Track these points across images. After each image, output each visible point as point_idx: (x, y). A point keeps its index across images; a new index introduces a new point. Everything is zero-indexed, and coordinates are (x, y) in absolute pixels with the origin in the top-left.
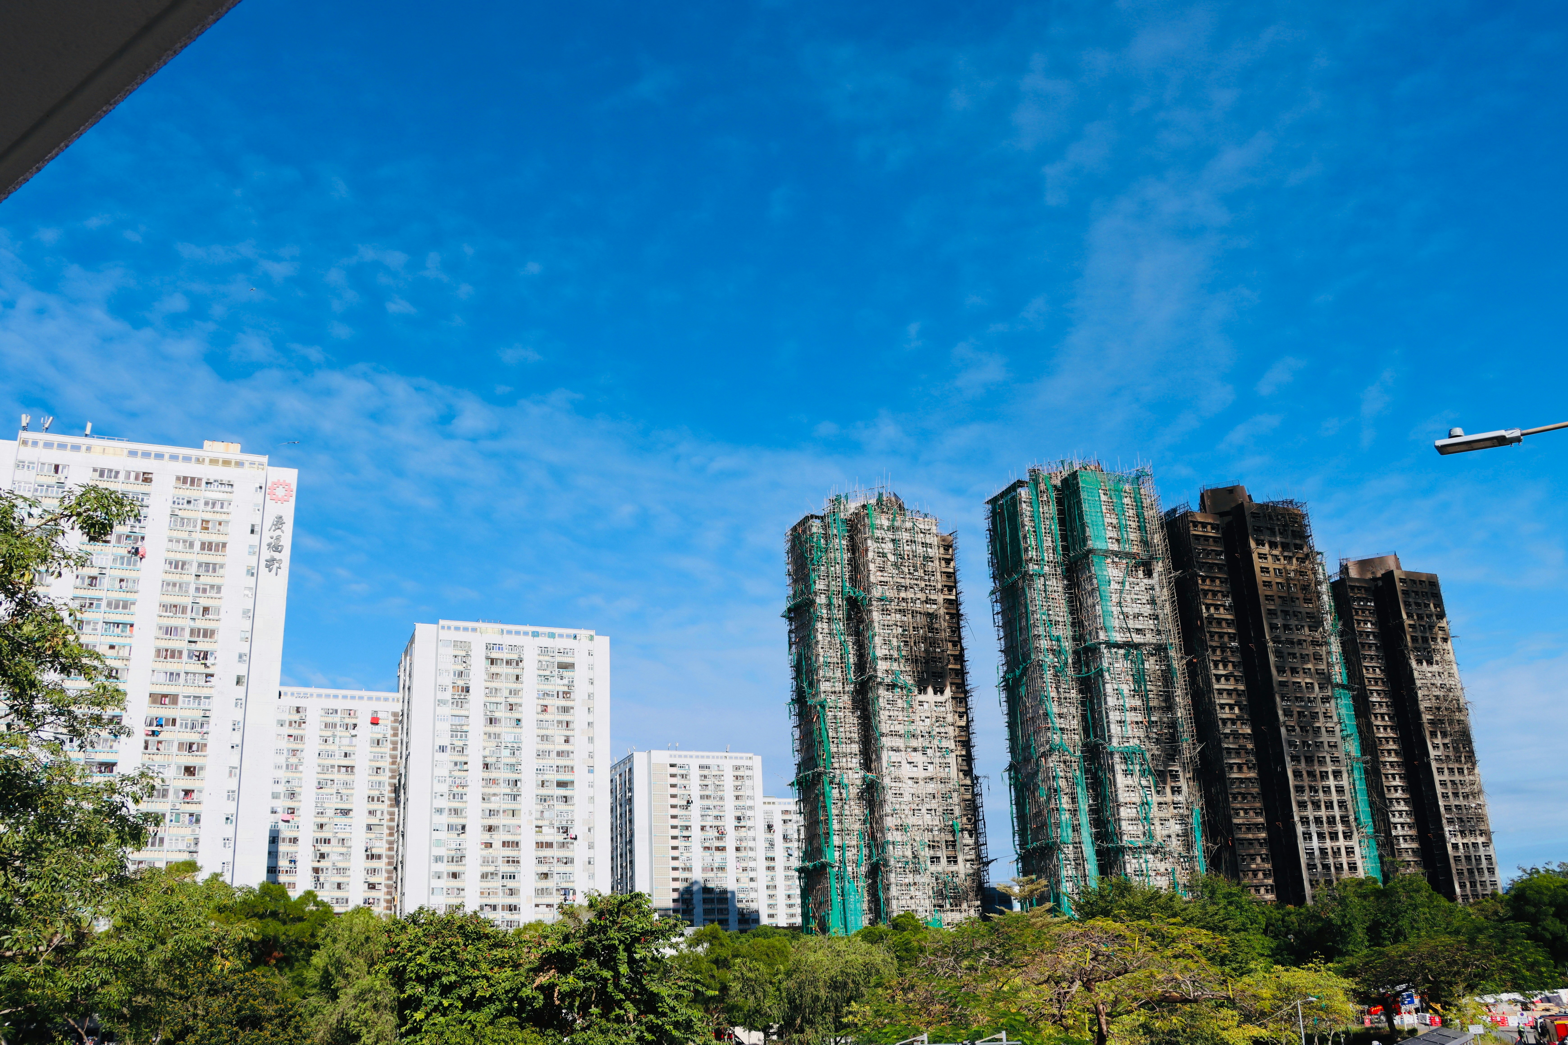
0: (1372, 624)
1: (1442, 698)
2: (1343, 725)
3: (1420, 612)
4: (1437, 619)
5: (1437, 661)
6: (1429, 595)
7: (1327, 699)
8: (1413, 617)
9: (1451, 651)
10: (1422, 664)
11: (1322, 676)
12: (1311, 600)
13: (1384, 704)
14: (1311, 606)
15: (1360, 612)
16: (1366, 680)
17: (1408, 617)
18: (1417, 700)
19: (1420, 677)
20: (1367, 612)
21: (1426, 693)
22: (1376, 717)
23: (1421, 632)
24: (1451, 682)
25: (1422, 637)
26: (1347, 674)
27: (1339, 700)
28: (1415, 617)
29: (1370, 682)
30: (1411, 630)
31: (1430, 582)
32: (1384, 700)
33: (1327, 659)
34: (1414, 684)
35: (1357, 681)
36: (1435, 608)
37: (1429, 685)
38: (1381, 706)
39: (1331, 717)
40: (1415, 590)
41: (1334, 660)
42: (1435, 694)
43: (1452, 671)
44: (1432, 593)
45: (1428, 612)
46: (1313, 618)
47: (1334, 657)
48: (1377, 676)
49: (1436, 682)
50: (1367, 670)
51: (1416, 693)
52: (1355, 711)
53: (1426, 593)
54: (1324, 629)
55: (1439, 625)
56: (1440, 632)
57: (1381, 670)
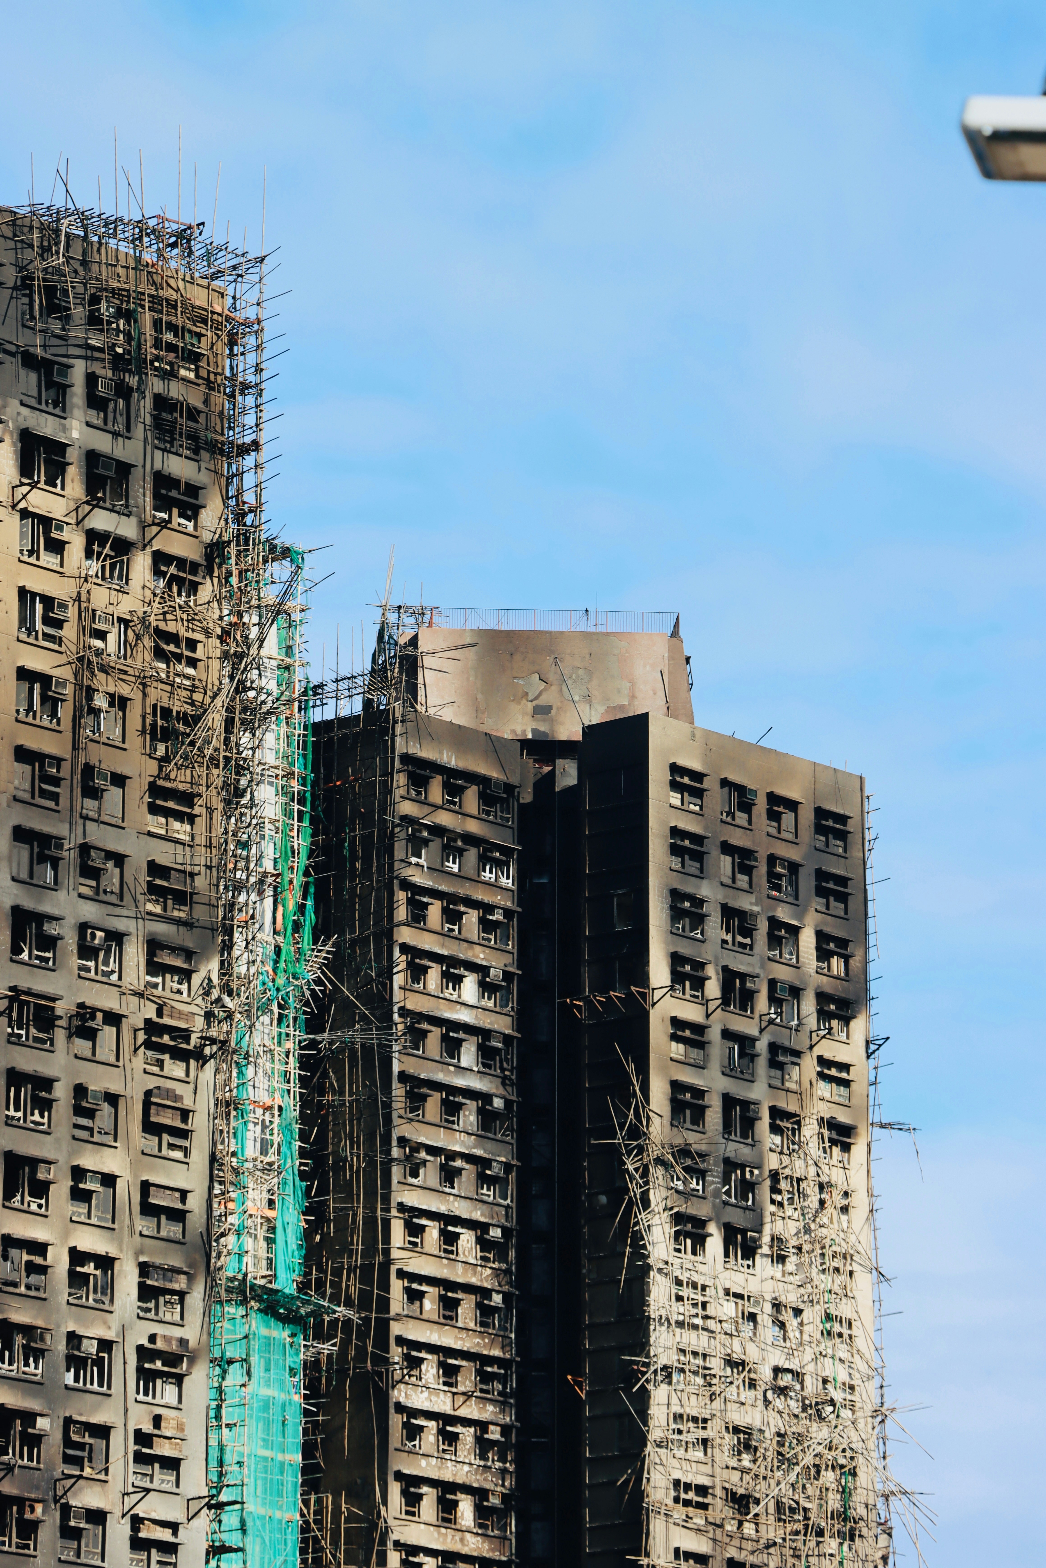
0: (486, 987)
1: (768, 1445)
2: (230, 1518)
3: (740, 964)
4: (823, 1015)
5: (777, 1240)
6: (807, 882)
7: (173, 1359)
8: (699, 983)
9: (860, 1201)
10: (700, 1241)
11: (170, 1229)
12: (188, 799)
13: (467, 1434)
14: (181, 830)
15: (435, 911)
16: (397, 1286)
17: (677, 977)
18: (642, 1440)
19: (678, 1311)
20: (471, 918)
21: (693, 1408)
22: (412, 1500)
23: (729, 1071)
24: (828, 1368)
25: (729, 1101)
26: (308, 1235)
27: (235, 1375)
28: (713, 988)
29: (414, 1296)
30: (677, 1050)
31: (821, 813)
32: (471, 1410)
33: (216, 1138)
34: (641, 1344)
35: (353, 1286)
36: (823, 955)
37: (716, 1365)
38: (451, 1439)
39: (172, 1464)
40: (738, 839)
41: (251, 1150)
42: (738, 1417)
43: (845, 1310)
44: (821, 875)
45: (782, 973)
46: (181, 898)
47: (253, 1133)
48: (459, 1275)
49: (752, 1354)
50: (414, 1230)
51: (643, 1399)
52: (308, 1450)
53: (794, 868)
54: (226, 968)
55: (827, 1049)
56: (824, 1089)
57: (484, 1243)
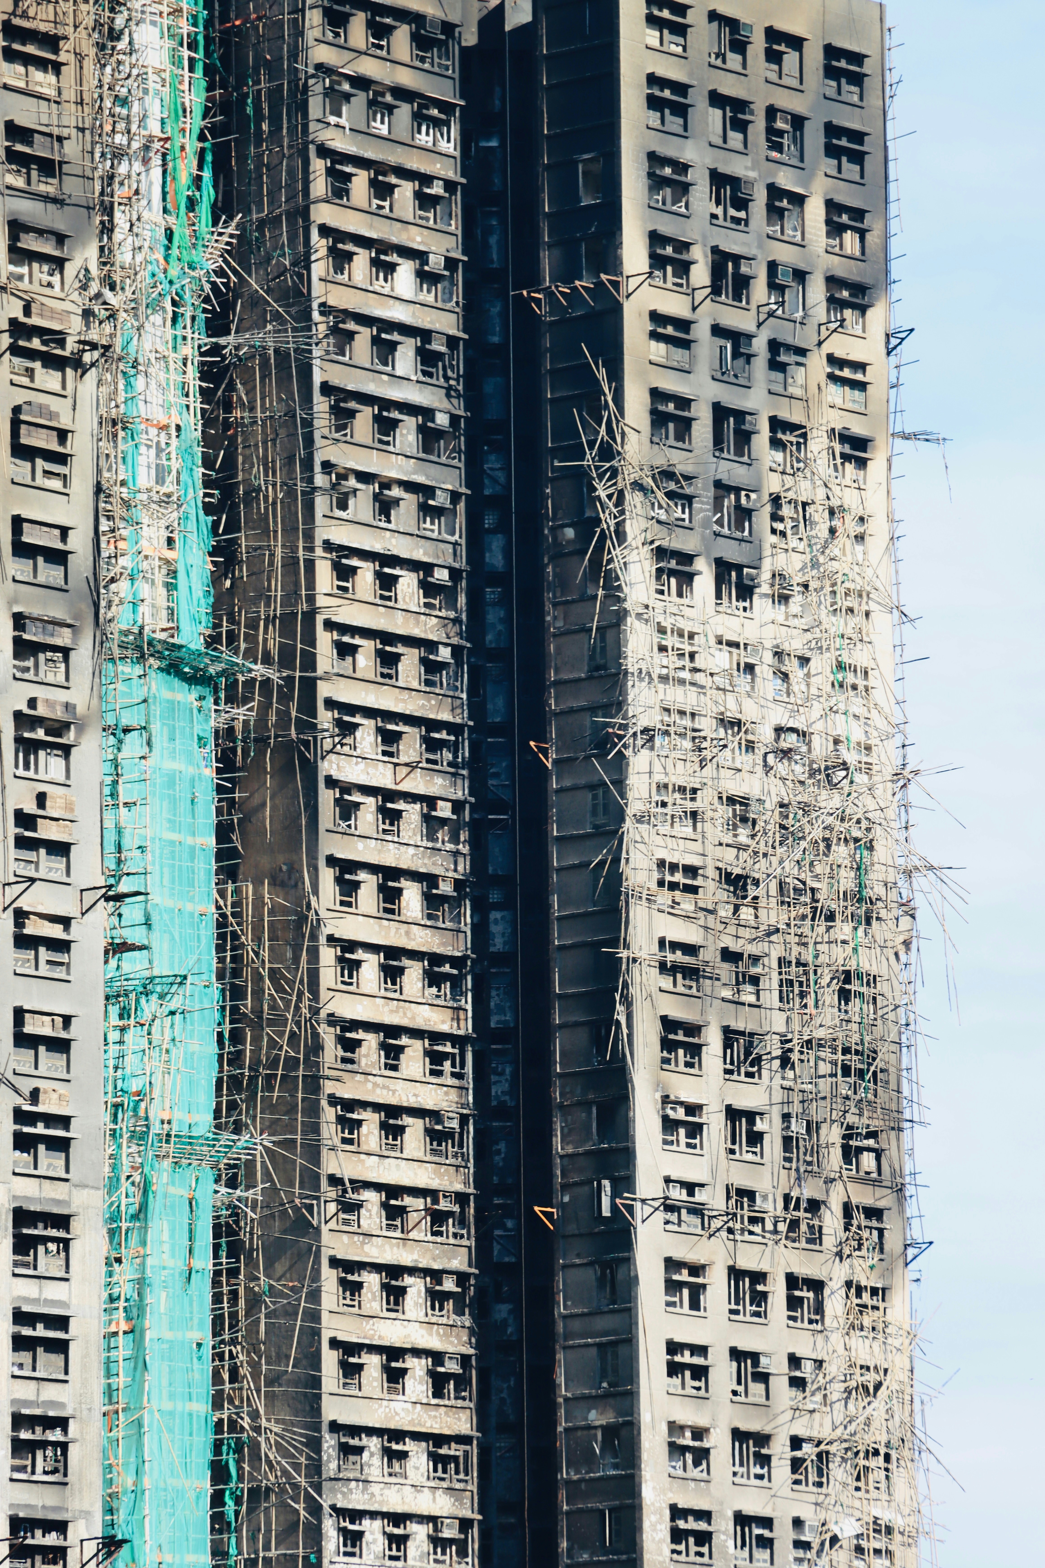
0: (425, 277)
1: (769, 818)
2: (132, 911)
3: (732, 243)
4: (834, 303)
5: (778, 576)
6: (814, 137)
7: (58, 728)
8: (683, 268)
9: (877, 528)
10: (686, 579)
11: (50, 573)
12: (52, 42)
13: (412, 813)
14: (44, 81)
15: (360, 182)
16: (324, 640)
17: (657, 262)
18: (620, 816)
19: (661, 663)
20: (405, 191)
21: (681, 775)
22: (348, 888)
23: (721, 376)
24: (840, 726)
25: (720, 412)
26: (216, 579)
27: (133, 744)
28: (701, 274)
29: (345, 651)
30: (658, 350)
31: (831, 52)
32: (417, 783)
33: (100, 461)
34: (617, 705)
35: (272, 640)
36: (835, 229)
37: (707, 725)
38: (393, 817)
39: (60, 849)
40: (730, 87)
41: (144, 479)
42: (734, 786)
43: (860, 657)
44: (832, 130)
45: (785, 254)
46: (48, 168)
47: (146, 458)
48: (398, 625)
49: (749, 712)
50: (344, 573)
51: (621, 762)
52: (223, 832)
53: (798, 122)
54: (106, 255)
55: (840, 346)
56: (835, 394)
57: (429, 588)
